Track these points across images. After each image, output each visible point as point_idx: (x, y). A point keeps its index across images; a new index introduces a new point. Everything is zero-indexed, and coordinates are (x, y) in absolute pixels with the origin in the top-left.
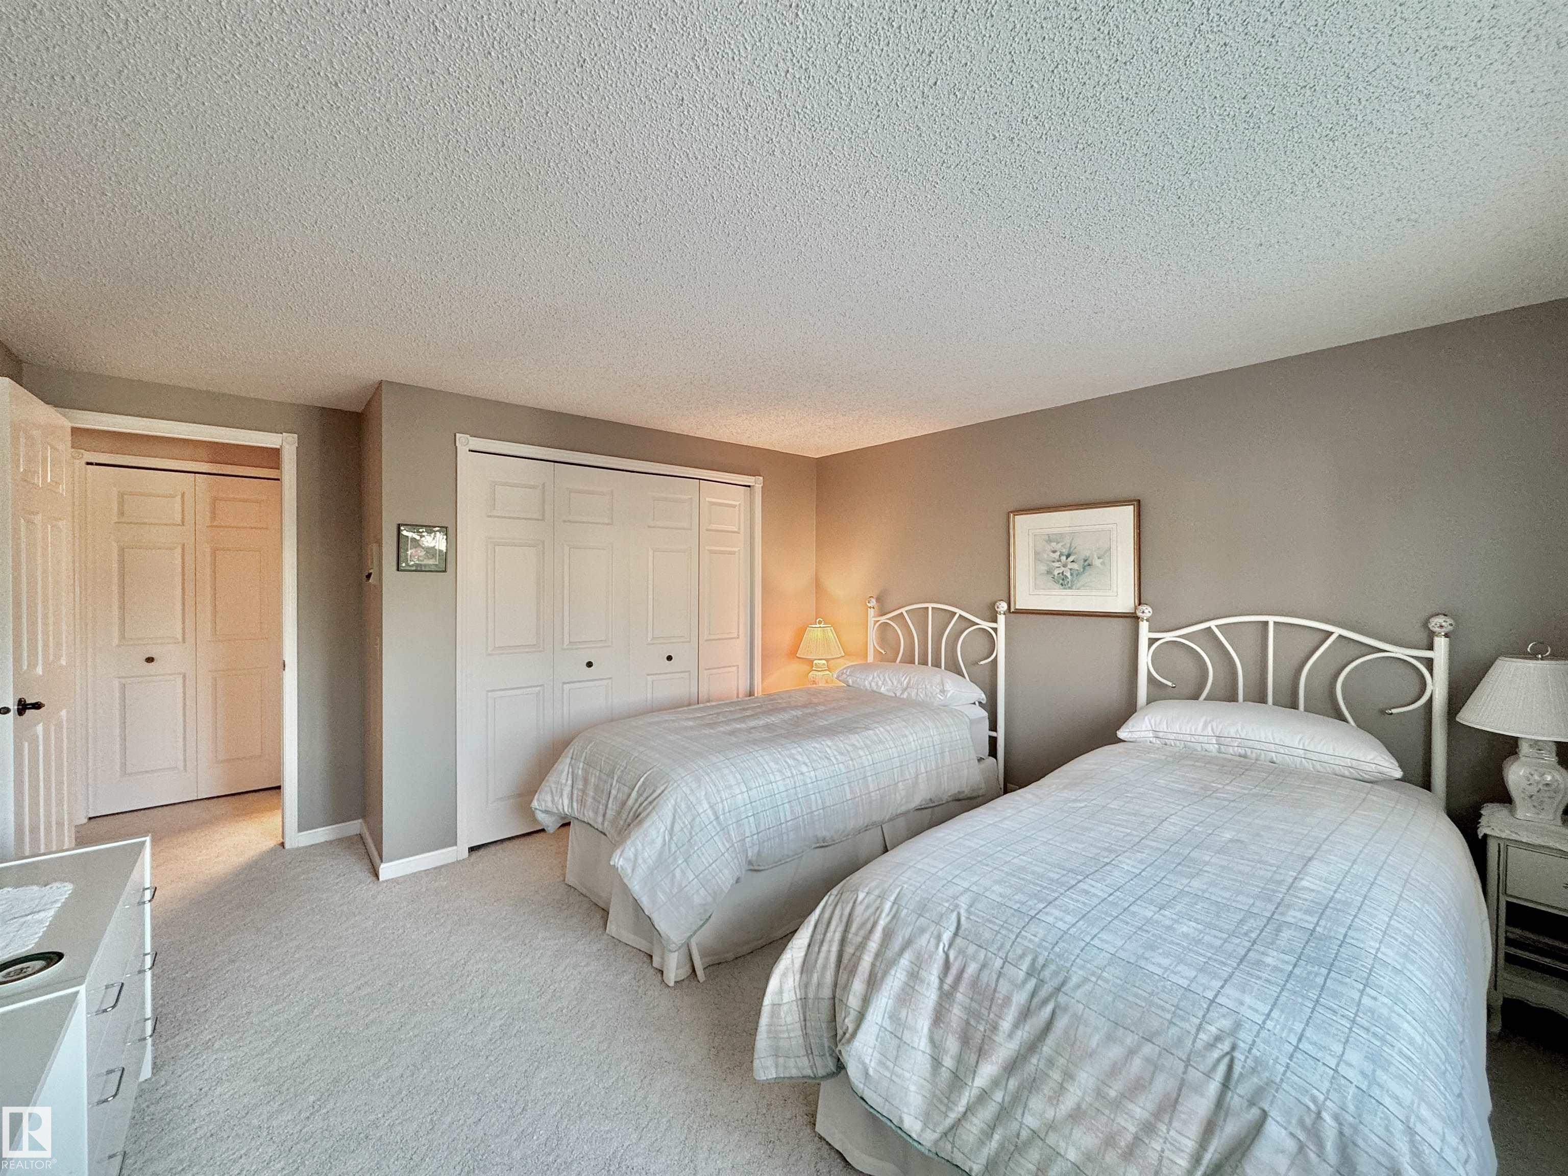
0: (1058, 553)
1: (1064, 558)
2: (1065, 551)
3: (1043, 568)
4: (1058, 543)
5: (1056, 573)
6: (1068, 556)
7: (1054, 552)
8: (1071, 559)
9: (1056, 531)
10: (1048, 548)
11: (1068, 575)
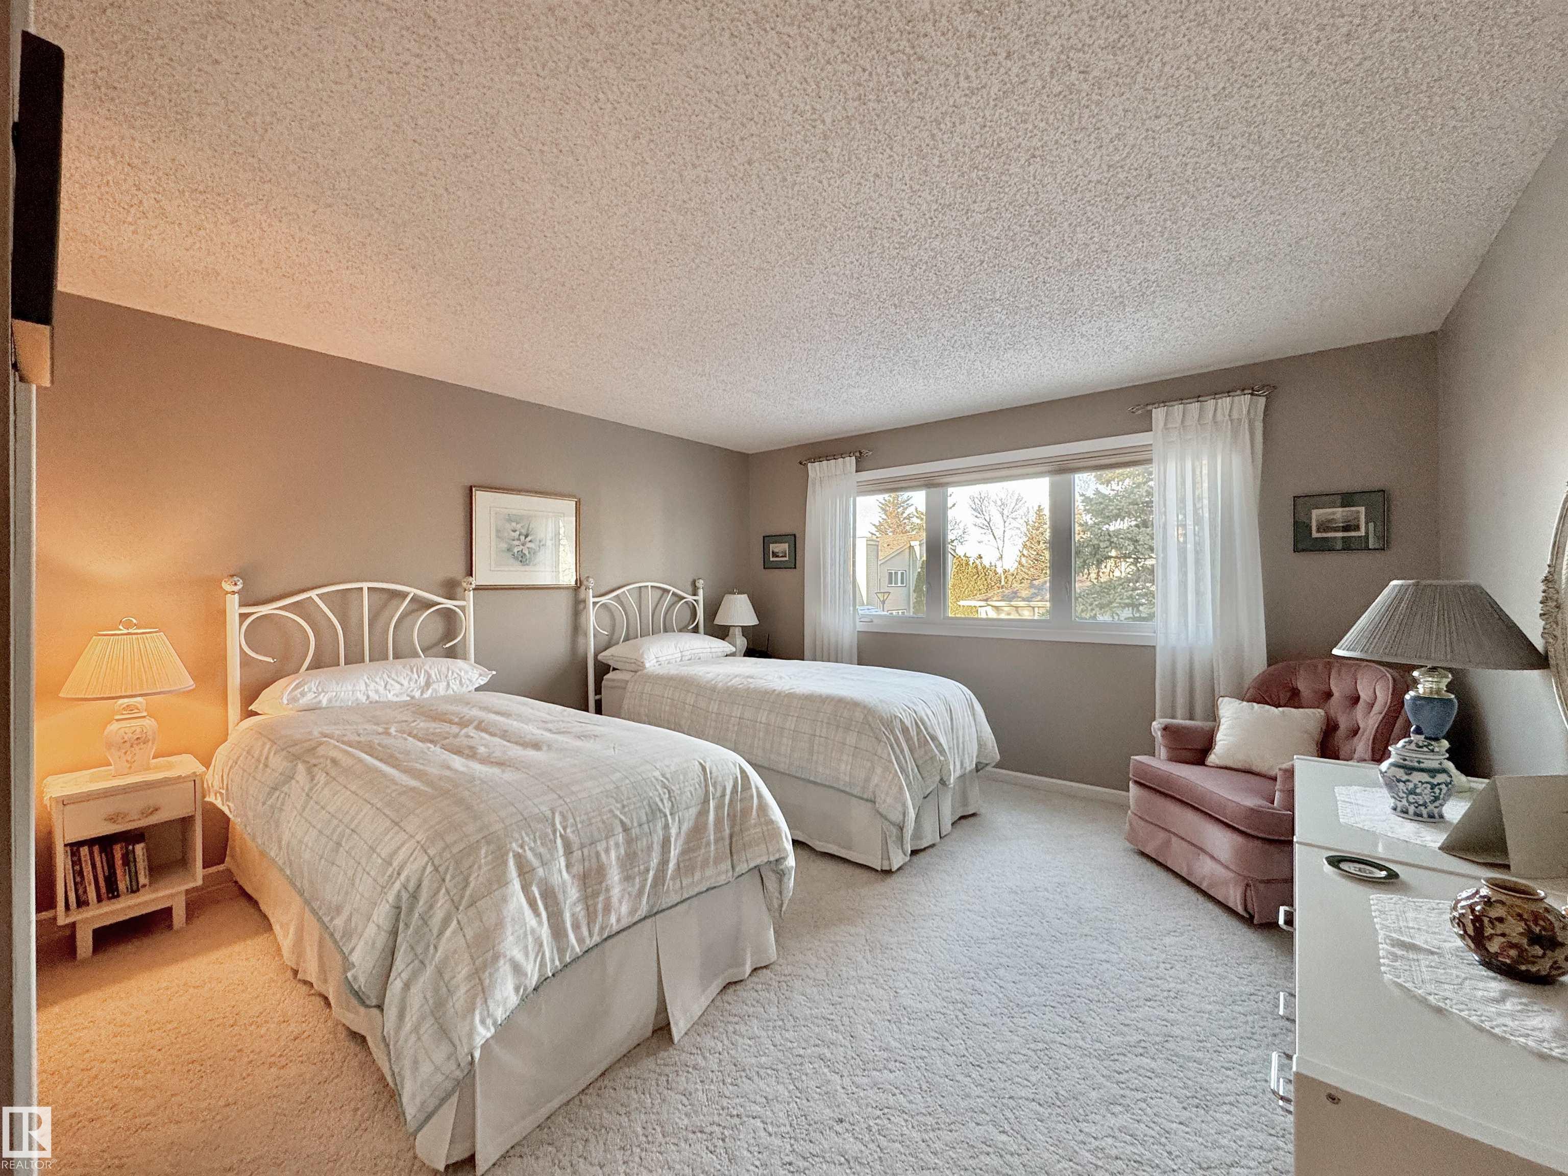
0: (518, 533)
1: (522, 538)
2: (524, 531)
3: (504, 546)
4: (517, 523)
5: (516, 550)
6: (526, 536)
7: (514, 531)
8: (529, 539)
9: (514, 512)
10: (508, 526)
11: (526, 552)
